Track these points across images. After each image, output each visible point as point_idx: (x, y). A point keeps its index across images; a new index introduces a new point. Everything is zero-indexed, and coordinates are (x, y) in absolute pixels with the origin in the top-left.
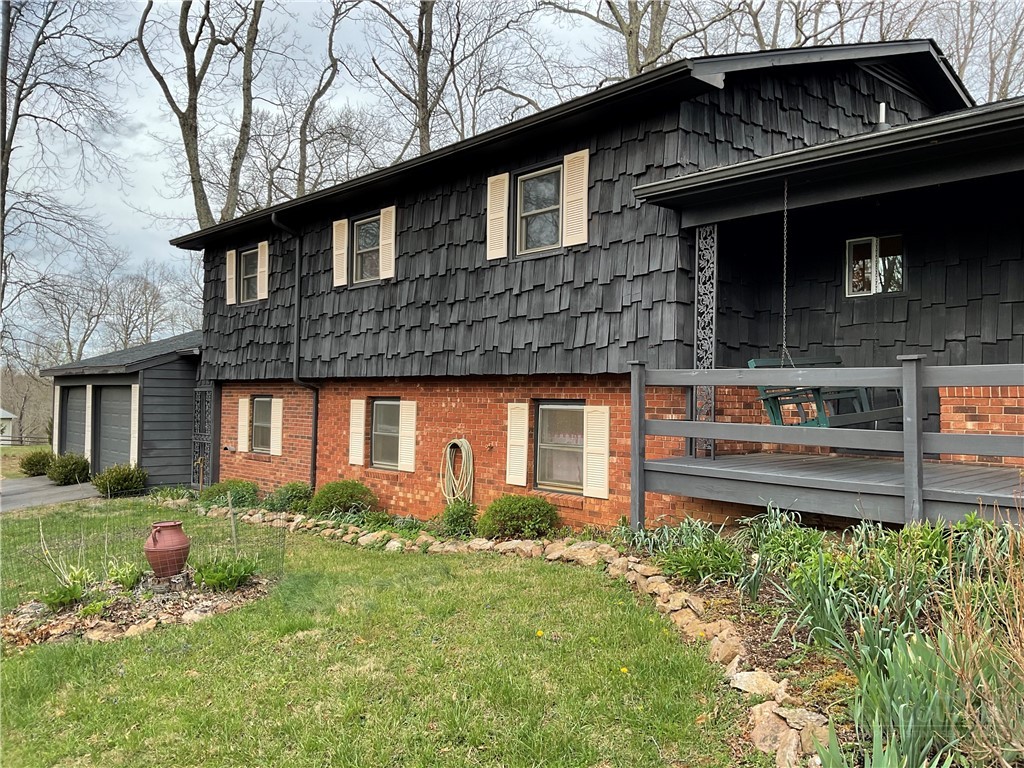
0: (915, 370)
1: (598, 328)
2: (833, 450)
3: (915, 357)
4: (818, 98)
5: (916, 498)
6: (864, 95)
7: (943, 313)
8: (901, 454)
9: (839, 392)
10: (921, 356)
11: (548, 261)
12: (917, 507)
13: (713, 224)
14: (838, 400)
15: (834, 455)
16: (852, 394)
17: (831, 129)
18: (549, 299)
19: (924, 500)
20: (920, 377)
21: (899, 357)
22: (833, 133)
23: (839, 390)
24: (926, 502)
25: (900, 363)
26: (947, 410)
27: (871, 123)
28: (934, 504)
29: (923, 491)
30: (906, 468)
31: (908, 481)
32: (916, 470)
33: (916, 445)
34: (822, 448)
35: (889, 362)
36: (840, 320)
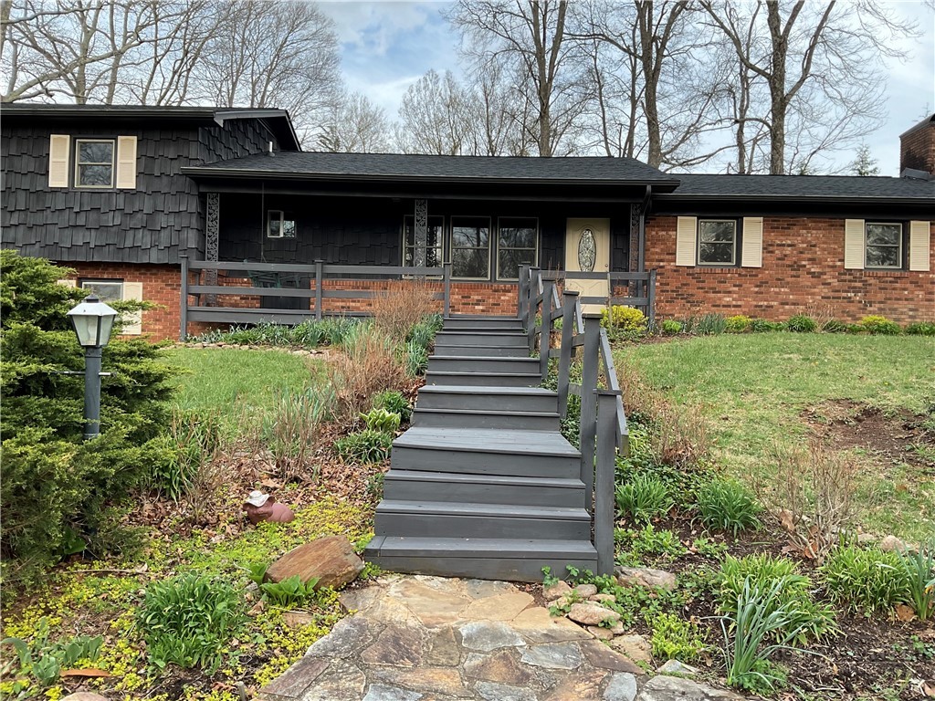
1: (143, 238)
11: (103, 195)
13: (217, 193)
18: (104, 217)
20: (322, 269)
21: (314, 260)
25: (315, 263)
31: (317, 308)
33: (320, 294)
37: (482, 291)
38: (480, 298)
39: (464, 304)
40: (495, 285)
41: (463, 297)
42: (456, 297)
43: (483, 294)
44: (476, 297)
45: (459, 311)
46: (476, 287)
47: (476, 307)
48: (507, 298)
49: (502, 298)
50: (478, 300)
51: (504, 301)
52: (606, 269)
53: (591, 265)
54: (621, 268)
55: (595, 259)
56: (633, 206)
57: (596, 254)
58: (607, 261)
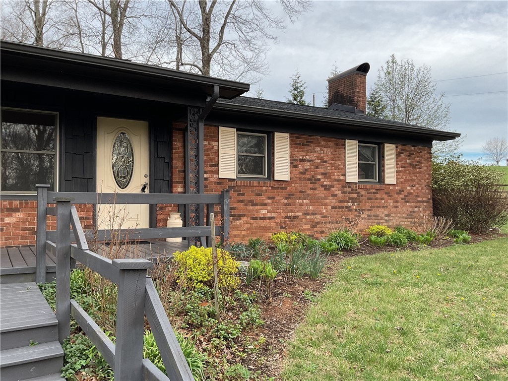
48: (14, 220)
52: (146, 181)
53: (127, 176)
54: (163, 179)
55: (133, 169)
56: (190, 110)
57: (133, 162)
58: (146, 171)
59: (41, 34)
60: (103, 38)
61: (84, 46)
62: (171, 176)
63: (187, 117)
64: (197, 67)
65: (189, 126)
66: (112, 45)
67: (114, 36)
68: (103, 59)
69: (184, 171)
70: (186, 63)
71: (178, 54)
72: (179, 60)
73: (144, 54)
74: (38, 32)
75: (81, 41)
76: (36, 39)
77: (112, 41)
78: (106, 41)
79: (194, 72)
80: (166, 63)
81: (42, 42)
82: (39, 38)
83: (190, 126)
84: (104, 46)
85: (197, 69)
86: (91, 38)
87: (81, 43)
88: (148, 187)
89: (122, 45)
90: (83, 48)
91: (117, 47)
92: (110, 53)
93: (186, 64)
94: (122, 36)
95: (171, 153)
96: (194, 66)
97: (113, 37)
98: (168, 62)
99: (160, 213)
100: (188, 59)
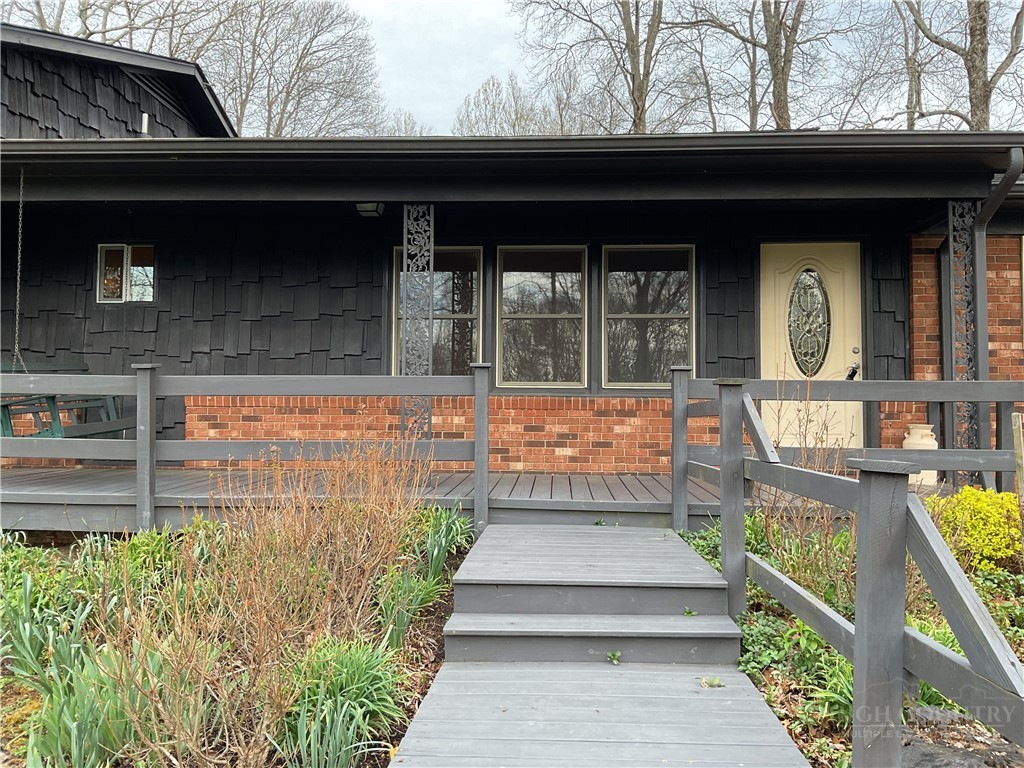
0: (148, 379)
2: (79, 461)
3: (149, 366)
4: (77, 92)
5: (147, 506)
6: (128, 101)
7: (190, 325)
8: (133, 463)
9: (87, 401)
10: (155, 365)
12: (147, 514)
14: (86, 409)
15: (79, 467)
16: (99, 404)
17: (91, 128)
19: (156, 507)
20: (154, 385)
21: (133, 366)
22: (93, 132)
23: (86, 399)
24: (157, 508)
25: (135, 372)
26: (191, 419)
27: (135, 131)
28: (165, 510)
29: (155, 498)
30: (138, 476)
31: (139, 491)
32: (147, 478)
33: (148, 452)
34: (68, 461)
35: (124, 370)
36: (91, 326)
37: (570, 415)
38: (565, 429)
39: (530, 444)
40: (600, 401)
41: (527, 429)
42: (512, 428)
43: (572, 421)
44: (557, 429)
45: (518, 459)
46: (556, 405)
47: (559, 451)
48: (628, 430)
49: (617, 429)
50: (562, 436)
51: (620, 436)
52: (857, 360)
53: (818, 351)
54: (893, 356)
55: (828, 337)
56: (954, 208)
57: (829, 325)
58: (856, 341)
59: (643, 111)
60: (753, 94)
61: (717, 117)
62: (910, 349)
63: (946, 224)
64: (958, 115)
65: (951, 240)
66: (770, 104)
67: (775, 87)
68: (754, 135)
69: (940, 338)
70: (932, 110)
71: (910, 96)
72: (914, 108)
73: (834, 110)
74: (638, 108)
75: (711, 110)
76: (634, 121)
77: (769, 98)
78: (758, 99)
79: (950, 127)
80: (886, 119)
81: (644, 126)
82: (640, 119)
83: (955, 240)
84: (754, 111)
85: (957, 120)
86: (729, 100)
87: (712, 113)
88: (860, 371)
89: (789, 100)
90: (714, 122)
91: (780, 107)
92: (766, 122)
93: (931, 114)
94: (789, 83)
95: (909, 301)
96: (951, 113)
97: (771, 89)
98: (890, 116)
99: (886, 424)
100: (936, 102)
